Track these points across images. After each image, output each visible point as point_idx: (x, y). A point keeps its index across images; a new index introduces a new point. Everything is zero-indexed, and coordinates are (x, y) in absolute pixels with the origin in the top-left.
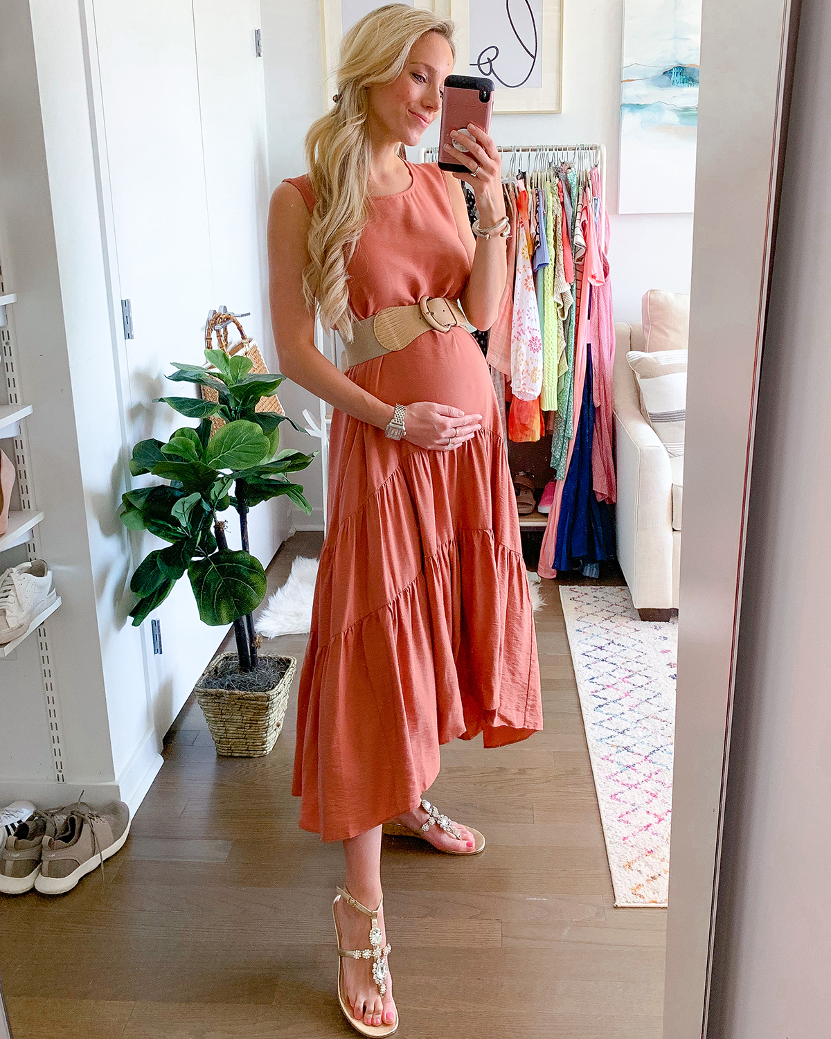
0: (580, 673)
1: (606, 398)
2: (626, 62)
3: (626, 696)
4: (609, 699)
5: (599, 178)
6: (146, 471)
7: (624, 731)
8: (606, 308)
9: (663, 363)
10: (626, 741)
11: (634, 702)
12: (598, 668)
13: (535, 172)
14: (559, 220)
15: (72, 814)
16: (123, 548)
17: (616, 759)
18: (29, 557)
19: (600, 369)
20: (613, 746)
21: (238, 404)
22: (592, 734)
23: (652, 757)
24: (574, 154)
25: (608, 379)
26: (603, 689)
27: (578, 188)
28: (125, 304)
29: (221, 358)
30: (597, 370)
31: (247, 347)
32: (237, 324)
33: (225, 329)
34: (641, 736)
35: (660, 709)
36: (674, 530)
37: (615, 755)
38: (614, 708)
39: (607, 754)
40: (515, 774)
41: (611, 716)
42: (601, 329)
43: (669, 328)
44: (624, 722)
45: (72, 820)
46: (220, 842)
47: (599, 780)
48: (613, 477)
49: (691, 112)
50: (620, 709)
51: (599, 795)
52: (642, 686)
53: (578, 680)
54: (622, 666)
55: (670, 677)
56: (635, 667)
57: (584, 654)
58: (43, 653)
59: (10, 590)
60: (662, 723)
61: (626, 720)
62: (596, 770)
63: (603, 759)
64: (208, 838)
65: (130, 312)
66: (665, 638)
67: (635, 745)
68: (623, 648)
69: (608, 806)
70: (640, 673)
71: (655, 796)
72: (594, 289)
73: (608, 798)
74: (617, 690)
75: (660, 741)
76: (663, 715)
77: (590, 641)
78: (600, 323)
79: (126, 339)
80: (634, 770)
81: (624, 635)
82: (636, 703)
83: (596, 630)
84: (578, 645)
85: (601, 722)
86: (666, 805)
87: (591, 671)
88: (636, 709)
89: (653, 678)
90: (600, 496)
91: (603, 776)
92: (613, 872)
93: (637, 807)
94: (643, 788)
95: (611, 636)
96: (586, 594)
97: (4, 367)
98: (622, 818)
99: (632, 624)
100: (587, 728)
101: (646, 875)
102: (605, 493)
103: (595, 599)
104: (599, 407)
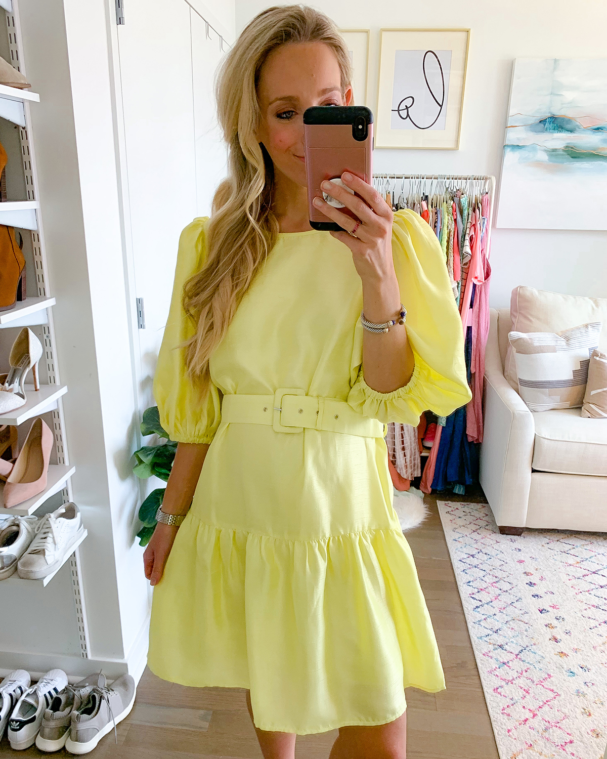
0: (459, 576)
1: (480, 367)
2: (512, 111)
3: (496, 599)
4: (483, 601)
5: (489, 203)
6: (153, 433)
7: (497, 630)
8: (486, 301)
10: (501, 641)
11: (502, 604)
12: (473, 574)
13: (435, 195)
14: (452, 233)
15: (94, 692)
16: (134, 486)
17: (494, 655)
18: (63, 499)
19: (477, 345)
20: (490, 644)
22: (474, 632)
23: (521, 655)
24: (466, 182)
25: (483, 353)
26: (478, 592)
27: (468, 209)
28: (139, 301)
30: (475, 347)
34: (511, 636)
35: (522, 612)
36: (533, 470)
37: (493, 652)
38: (487, 609)
39: (487, 651)
41: (486, 616)
42: (480, 316)
43: (531, 315)
44: (496, 622)
45: (94, 697)
46: (203, 711)
47: (483, 674)
48: (482, 424)
49: (557, 152)
50: (492, 611)
51: (484, 687)
52: (507, 591)
53: (459, 583)
54: (490, 572)
55: (527, 584)
56: (499, 574)
57: (460, 561)
58: (73, 568)
59: (48, 532)
60: (525, 624)
61: (498, 621)
62: (479, 665)
63: (484, 655)
64: (193, 708)
65: (142, 307)
66: (520, 550)
67: (507, 644)
68: (489, 557)
69: (492, 699)
70: (505, 580)
71: (527, 692)
72: (477, 286)
73: (492, 691)
74: (489, 593)
75: (525, 642)
76: (526, 618)
77: (465, 550)
78: (481, 311)
79: (139, 328)
80: (509, 667)
81: (489, 546)
82: (503, 606)
83: (467, 540)
84: (456, 553)
85: (479, 621)
86: (538, 701)
87: (468, 575)
88: (504, 611)
89: (514, 585)
90: (471, 438)
91: (486, 670)
93: (514, 701)
94: (517, 682)
95: (479, 546)
96: (457, 509)
97: (47, 355)
98: (505, 711)
99: (494, 536)
100: (469, 626)
102: (475, 436)
103: (464, 513)
104: (475, 373)
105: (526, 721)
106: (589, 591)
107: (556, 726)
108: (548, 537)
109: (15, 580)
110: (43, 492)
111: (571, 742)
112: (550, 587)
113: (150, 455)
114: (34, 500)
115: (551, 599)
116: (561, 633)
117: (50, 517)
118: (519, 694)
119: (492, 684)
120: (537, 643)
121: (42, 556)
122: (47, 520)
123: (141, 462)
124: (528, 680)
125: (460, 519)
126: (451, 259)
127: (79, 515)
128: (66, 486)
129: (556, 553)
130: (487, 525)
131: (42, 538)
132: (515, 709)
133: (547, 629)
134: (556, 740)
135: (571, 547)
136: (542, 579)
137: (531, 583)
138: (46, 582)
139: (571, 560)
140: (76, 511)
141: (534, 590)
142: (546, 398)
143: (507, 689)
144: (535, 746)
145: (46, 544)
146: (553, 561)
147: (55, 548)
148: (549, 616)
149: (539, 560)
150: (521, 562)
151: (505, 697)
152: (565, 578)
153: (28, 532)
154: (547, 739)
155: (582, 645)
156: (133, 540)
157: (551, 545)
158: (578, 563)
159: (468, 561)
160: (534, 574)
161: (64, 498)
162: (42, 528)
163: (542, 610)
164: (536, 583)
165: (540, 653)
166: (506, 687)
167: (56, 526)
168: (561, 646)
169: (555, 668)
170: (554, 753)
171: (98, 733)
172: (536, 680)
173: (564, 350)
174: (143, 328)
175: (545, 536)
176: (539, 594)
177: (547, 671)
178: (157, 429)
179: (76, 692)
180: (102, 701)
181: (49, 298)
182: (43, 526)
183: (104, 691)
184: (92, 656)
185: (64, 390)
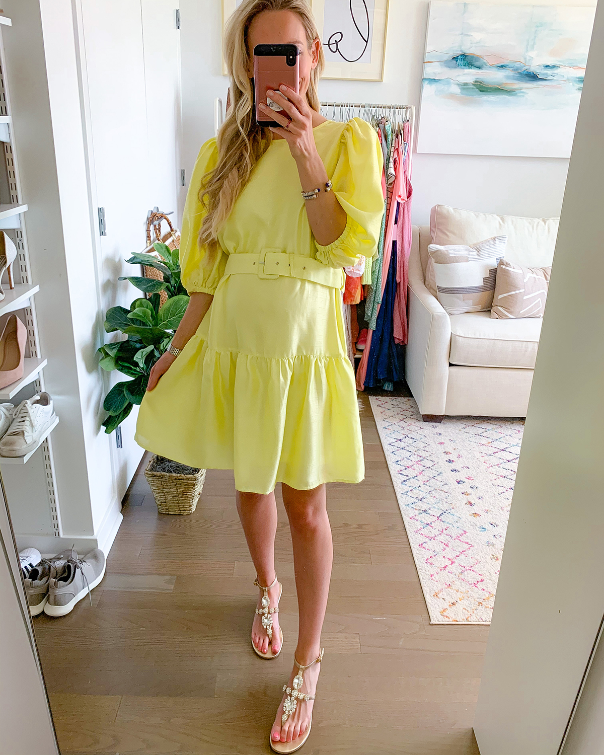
0: (389, 457)
1: (404, 277)
2: (429, 48)
3: (420, 474)
4: (410, 476)
5: (409, 130)
6: (115, 329)
8: (409, 218)
10: (425, 507)
11: (425, 478)
12: (400, 454)
15: (69, 562)
16: (98, 380)
17: (419, 518)
19: (401, 257)
20: (416, 510)
21: (176, 282)
22: (402, 501)
23: (442, 517)
24: (390, 111)
25: (406, 264)
26: (405, 469)
27: (392, 135)
28: (100, 210)
29: (164, 249)
31: (174, 236)
32: (168, 220)
33: (159, 225)
34: (433, 502)
35: (443, 483)
36: (450, 365)
38: (413, 483)
39: (413, 515)
40: (355, 529)
41: (412, 488)
42: (404, 232)
43: (449, 231)
44: (421, 493)
45: (69, 566)
46: (167, 577)
47: (410, 534)
48: (406, 328)
49: (468, 86)
50: (417, 484)
51: (411, 544)
52: (430, 467)
53: (389, 463)
54: (415, 453)
55: (447, 461)
56: (423, 454)
57: (390, 444)
58: (45, 453)
59: (26, 416)
60: (445, 493)
61: (422, 491)
62: (407, 527)
63: (411, 518)
64: (159, 574)
65: (104, 216)
66: (440, 434)
67: (430, 509)
68: (415, 440)
69: (418, 553)
70: (427, 458)
71: (447, 546)
72: (401, 205)
73: (418, 547)
74: (414, 470)
75: (445, 507)
76: (446, 488)
77: (393, 435)
78: (404, 226)
79: (100, 235)
80: (432, 527)
81: (414, 431)
82: (427, 479)
83: (396, 427)
84: (386, 438)
85: (407, 492)
86: (455, 552)
87: (396, 456)
88: (427, 483)
89: (436, 462)
90: (398, 340)
91: (412, 530)
92: (427, 600)
93: (436, 553)
94: (439, 539)
95: (406, 432)
96: (387, 402)
97: (20, 257)
98: (428, 561)
99: (418, 424)
100: (398, 497)
101: (448, 602)
102: (401, 338)
103: (393, 406)
104: (400, 283)
105: (445, 567)
106: (498, 465)
107: (470, 570)
108: (464, 423)
110: (21, 379)
111: (482, 581)
112: (466, 462)
113: (115, 349)
114: (13, 386)
115: (467, 473)
116: (475, 498)
117: (26, 403)
118: (440, 547)
119: (418, 541)
120: (455, 507)
121: (21, 437)
122: (24, 406)
123: (107, 355)
124: (448, 536)
125: (389, 411)
127: (51, 402)
128: (38, 377)
129: (471, 436)
130: (412, 415)
131: (21, 422)
132: (437, 559)
133: (463, 496)
134: (470, 580)
135: (484, 430)
136: (459, 456)
137: (450, 460)
138: (26, 459)
139: (484, 441)
140: (49, 399)
141: (453, 466)
142: (460, 302)
143: (430, 544)
144: (453, 585)
145: (24, 427)
146: (469, 442)
147: (32, 430)
148: (465, 486)
149: (457, 441)
150: (441, 443)
151: (429, 550)
152: (478, 455)
153: (6, 417)
154: (463, 579)
155: (492, 507)
156: (99, 429)
157: (467, 430)
158: (489, 443)
159: (396, 444)
160: (453, 453)
161: (37, 388)
162: (19, 413)
163: (459, 481)
164: (454, 460)
165: (458, 515)
166: (429, 543)
167: (32, 411)
168: (475, 509)
169: (470, 526)
170: (468, 590)
171: (74, 598)
172: (454, 536)
173: (475, 259)
174: (105, 235)
175: (462, 422)
176: (457, 469)
177: (463, 528)
178: (120, 326)
179: (52, 564)
180: (77, 569)
181: (22, 205)
182: (20, 412)
183: (78, 561)
184: (63, 534)
185: (36, 289)
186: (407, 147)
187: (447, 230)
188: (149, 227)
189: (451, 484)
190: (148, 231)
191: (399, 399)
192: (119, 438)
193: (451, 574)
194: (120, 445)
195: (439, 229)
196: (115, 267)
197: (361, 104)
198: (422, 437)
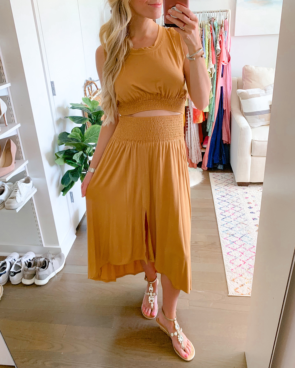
0: (216, 206)
1: (228, 107)
3: (232, 215)
4: (226, 216)
5: (228, 23)
6: (63, 144)
8: (229, 73)
9: (250, 94)
10: (232, 232)
11: (235, 217)
12: (223, 204)
13: (202, 21)
14: (210, 40)
15: (46, 259)
17: (229, 239)
19: (226, 96)
20: (228, 234)
21: (95, 118)
22: (221, 229)
23: (241, 239)
24: (217, 14)
25: (229, 100)
26: (225, 212)
27: (218, 28)
28: (52, 83)
29: (88, 101)
30: (225, 96)
31: (99, 92)
32: (95, 84)
33: (91, 87)
34: (238, 230)
35: (245, 220)
36: (252, 155)
37: (228, 237)
38: (228, 220)
39: (226, 237)
40: (194, 244)
41: (227, 222)
42: (227, 81)
44: (232, 225)
47: (223, 247)
48: (230, 136)
50: (230, 220)
51: (223, 253)
52: (238, 211)
53: (216, 209)
54: (231, 203)
55: (248, 208)
56: (236, 204)
57: (218, 199)
58: (32, 206)
59: (17, 189)
60: (245, 225)
61: (232, 224)
62: (222, 243)
63: (224, 239)
65: (54, 86)
66: (247, 193)
67: (236, 234)
68: (232, 196)
69: (226, 257)
70: (238, 206)
71: (243, 254)
72: (224, 66)
73: (227, 254)
74: (229, 212)
75: (245, 232)
76: (246, 222)
77: (220, 194)
78: (227, 79)
79: (53, 95)
80: (235, 243)
81: (232, 192)
82: (236, 217)
83: (222, 189)
84: (216, 195)
85: (224, 225)
86: (247, 257)
87: (220, 205)
88: (236, 220)
89: (242, 208)
90: (225, 142)
91: (224, 245)
92: (228, 282)
93: (236, 258)
94: (238, 250)
95: (228, 192)
96: (219, 176)
97: (9, 110)
98: (231, 262)
99: (235, 187)
100: (219, 227)
101: (239, 284)
102: (227, 141)
103: (222, 178)
104: (225, 110)
105: (240, 265)
108: (261, 186)
109: (4, 210)
110: (13, 171)
112: (259, 208)
113: (62, 154)
114: (8, 175)
115: (259, 214)
118: (238, 254)
119: (227, 251)
120: (250, 233)
121: (15, 199)
122: (17, 184)
123: (58, 157)
124: (244, 249)
125: (219, 180)
126: (211, 53)
127: (31, 182)
128: (24, 169)
130: (232, 183)
131: (15, 192)
132: (236, 261)
133: (255, 227)
136: (256, 205)
137: (250, 207)
138: (18, 210)
140: (30, 180)
141: (252, 210)
142: (257, 120)
143: (233, 253)
144: (243, 275)
145: (16, 194)
147: (21, 196)
148: (257, 221)
149: (255, 197)
150: (247, 198)
151: (232, 256)
153: (9, 190)
154: (249, 272)
157: (262, 190)
159: (221, 199)
160: (252, 203)
161: (25, 175)
163: (254, 219)
164: (253, 207)
165: (251, 237)
166: (233, 252)
167: (21, 186)
170: (251, 278)
171: (48, 276)
172: (247, 249)
173: (264, 95)
174: (55, 95)
175: (260, 186)
176: (254, 212)
177: (253, 244)
178: (65, 142)
179: (38, 260)
180: (49, 263)
181: (8, 83)
182: (15, 187)
183: (50, 259)
184: (45, 245)
185: (19, 125)
186: (227, 34)
187: (251, 79)
188: (85, 89)
189: (249, 220)
190: (85, 91)
191: (226, 174)
192: (72, 197)
193: (243, 269)
194: (72, 201)
195: (247, 79)
196: (63, 111)
197: (200, 11)
198: (236, 194)
